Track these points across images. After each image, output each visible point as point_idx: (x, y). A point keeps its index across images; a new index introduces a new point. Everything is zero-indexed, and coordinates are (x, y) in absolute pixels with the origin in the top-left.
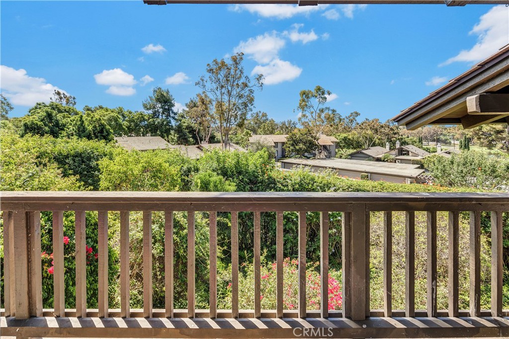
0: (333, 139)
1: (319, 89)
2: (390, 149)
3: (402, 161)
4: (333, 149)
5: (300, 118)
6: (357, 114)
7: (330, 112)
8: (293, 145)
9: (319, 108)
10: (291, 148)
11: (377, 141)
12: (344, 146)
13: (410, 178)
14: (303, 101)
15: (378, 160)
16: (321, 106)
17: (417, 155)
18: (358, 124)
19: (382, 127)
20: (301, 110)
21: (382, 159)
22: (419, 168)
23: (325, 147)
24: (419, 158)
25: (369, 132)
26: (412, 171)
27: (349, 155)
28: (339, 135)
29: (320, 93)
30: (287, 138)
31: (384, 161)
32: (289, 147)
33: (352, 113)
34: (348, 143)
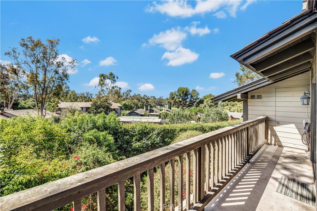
0: (119, 105)
1: (111, 74)
2: (146, 110)
3: (152, 115)
4: (119, 111)
5: (100, 92)
6: (130, 91)
7: (118, 89)
8: (96, 109)
9: (112, 86)
10: (94, 111)
11: (140, 106)
12: (124, 109)
13: (158, 123)
14: (102, 80)
15: (142, 115)
16: (113, 85)
17: (156, 112)
18: (131, 96)
19: (142, 98)
20: (100, 87)
21: (144, 115)
22: (159, 118)
23: (114, 110)
24: (158, 114)
25: (136, 101)
26: (157, 120)
27: (128, 114)
28: (121, 103)
29: (112, 77)
30: (91, 104)
31: (144, 116)
32: (93, 111)
33: (128, 90)
34: (126, 107)
